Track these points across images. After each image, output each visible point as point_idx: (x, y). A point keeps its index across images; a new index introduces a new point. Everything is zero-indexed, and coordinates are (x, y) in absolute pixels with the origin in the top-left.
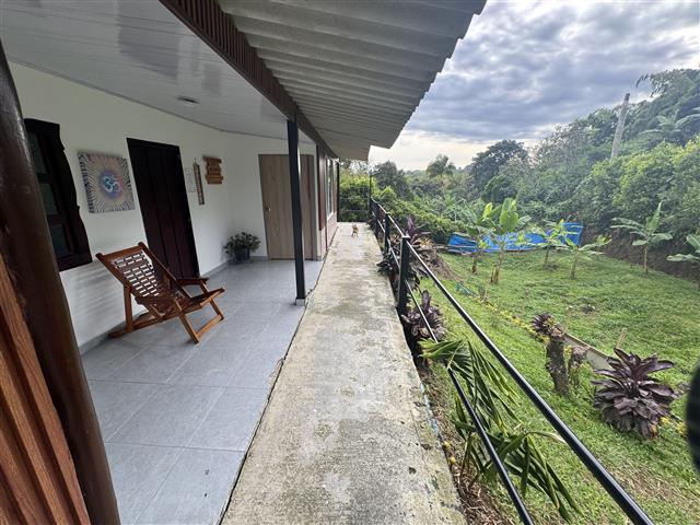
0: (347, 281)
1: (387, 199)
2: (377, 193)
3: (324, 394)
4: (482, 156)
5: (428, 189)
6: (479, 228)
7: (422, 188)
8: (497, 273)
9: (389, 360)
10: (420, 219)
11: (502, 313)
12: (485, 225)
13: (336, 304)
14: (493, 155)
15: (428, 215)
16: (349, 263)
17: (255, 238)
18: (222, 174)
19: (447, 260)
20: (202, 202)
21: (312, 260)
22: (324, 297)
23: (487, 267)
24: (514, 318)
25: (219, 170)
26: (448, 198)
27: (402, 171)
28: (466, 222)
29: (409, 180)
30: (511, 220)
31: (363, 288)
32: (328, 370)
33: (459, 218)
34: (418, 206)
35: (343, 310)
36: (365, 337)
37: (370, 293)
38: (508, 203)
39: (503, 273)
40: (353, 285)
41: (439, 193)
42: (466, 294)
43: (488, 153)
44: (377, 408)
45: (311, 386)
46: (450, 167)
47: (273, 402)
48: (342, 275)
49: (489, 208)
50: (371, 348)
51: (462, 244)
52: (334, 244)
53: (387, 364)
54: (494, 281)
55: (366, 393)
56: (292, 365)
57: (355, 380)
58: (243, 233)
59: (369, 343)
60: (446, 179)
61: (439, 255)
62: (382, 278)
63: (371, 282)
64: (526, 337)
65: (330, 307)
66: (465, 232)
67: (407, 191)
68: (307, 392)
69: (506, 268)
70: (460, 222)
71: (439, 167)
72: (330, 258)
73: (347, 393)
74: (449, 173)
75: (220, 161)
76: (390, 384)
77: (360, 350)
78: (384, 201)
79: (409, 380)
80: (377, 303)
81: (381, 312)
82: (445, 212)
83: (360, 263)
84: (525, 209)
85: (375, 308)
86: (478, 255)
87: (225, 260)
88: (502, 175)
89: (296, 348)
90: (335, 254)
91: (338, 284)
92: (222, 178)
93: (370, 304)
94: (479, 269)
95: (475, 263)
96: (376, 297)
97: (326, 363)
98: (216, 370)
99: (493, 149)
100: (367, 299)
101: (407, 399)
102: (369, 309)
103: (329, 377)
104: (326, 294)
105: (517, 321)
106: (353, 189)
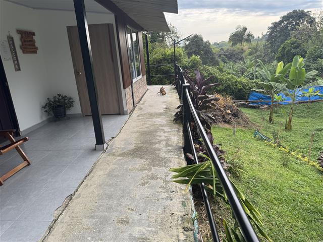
0: (146, 129)
1: (194, 66)
2: (186, 60)
3: (100, 224)
4: (276, 25)
5: (232, 56)
6: (273, 84)
7: (226, 56)
8: (290, 121)
9: (167, 191)
10: (223, 80)
11: (293, 153)
12: (277, 80)
13: (132, 147)
14: (286, 23)
15: (229, 76)
16: (152, 115)
17: (70, 98)
18: (37, 45)
19: (247, 113)
20: (18, 69)
21: (120, 114)
22: (123, 143)
23: (282, 117)
24: (304, 157)
25: (33, 41)
26: (248, 62)
27: (208, 42)
28: (263, 80)
29: (215, 50)
30: (299, 74)
31: (158, 134)
32: (110, 203)
33: (257, 78)
34: (221, 70)
35: (137, 152)
36: (150, 173)
37: (163, 138)
38: (297, 60)
39: (295, 120)
40: (151, 132)
41: (242, 59)
42: (262, 139)
43: (281, 22)
44: (147, 234)
45: (92, 217)
46: (249, 35)
47: (53, 233)
48: (143, 125)
49: (280, 66)
50: (153, 182)
51: (260, 99)
52: (141, 102)
53: (165, 195)
54: (288, 128)
55: (139, 221)
56: (79, 200)
57: (132, 210)
58: (59, 95)
59: (153, 177)
60: (245, 46)
61: (239, 109)
62: (176, 126)
63: (166, 129)
64: (314, 173)
65: (125, 151)
66: (262, 88)
67: (213, 59)
68: (86, 222)
69: (299, 117)
70: (257, 81)
71: (239, 37)
72: (136, 112)
73: (123, 222)
74: (248, 41)
75: (34, 34)
76: (164, 212)
77: (143, 184)
78: (192, 67)
79: (182, 208)
80: (167, 145)
81: (169, 152)
82: (246, 73)
83: (161, 114)
84: (313, 66)
85: (164, 149)
86: (273, 107)
87: (44, 119)
88: (293, 39)
89: (87, 185)
90: (141, 109)
91: (138, 132)
92: (37, 48)
93: (161, 146)
94: (275, 119)
95: (271, 114)
96: (168, 140)
97: (110, 197)
98: (11, 207)
99: (285, 18)
100: (160, 142)
101: (176, 225)
102: (159, 150)
103: (110, 208)
104: (125, 140)
105: (306, 159)
106: (164, 59)
